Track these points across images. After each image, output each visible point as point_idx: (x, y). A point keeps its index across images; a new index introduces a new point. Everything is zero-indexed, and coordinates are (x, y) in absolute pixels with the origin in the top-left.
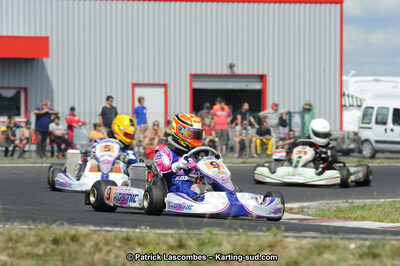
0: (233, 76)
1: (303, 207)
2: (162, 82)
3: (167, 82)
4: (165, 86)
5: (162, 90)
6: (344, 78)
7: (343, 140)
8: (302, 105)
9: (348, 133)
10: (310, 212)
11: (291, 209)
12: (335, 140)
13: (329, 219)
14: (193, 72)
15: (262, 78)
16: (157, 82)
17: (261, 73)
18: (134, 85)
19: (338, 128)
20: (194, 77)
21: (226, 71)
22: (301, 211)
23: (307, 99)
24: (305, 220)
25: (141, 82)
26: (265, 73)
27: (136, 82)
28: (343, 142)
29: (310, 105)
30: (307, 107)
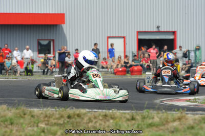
0: (159, 32)
1: (196, 99)
2: (122, 36)
3: (125, 36)
4: (124, 37)
5: (123, 39)
8: (195, 46)
10: (199, 101)
11: (190, 100)
14: (139, 30)
15: (174, 33)
16: (120, 36)
17: (173, 30)
18: (108, 37)
20: (139, 33)
21: (155, 30)
22: (195, 101)
23: (198, 43)
24: (197, 105)
25: (112, 36)
26: (176, 30)
27: (109, 36)
29: (199, 47)
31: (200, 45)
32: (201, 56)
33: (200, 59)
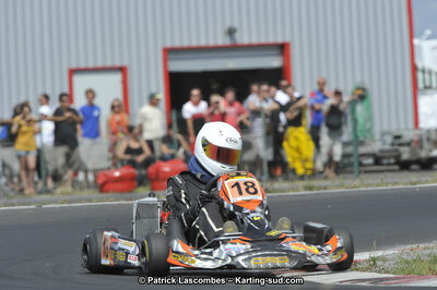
0: (235, 49)
1: (374, 260)
2: (118, 64)
3: (125, 63)
4: (122, 70)
6: (416, 42)
7: (420, 143)
9: (428, 131)
10: (387, 266)
12: (408, 144)
13: (421, 276)
14: (169, 44)
15: (282, 49)
16: (109, 64)
17: (280, 40)
18: (72, 72)
19: (411, 124)
20: (170, 52)
21: (222, 40)
22: (372, 265)
23: (358, 79)
24: (382, 280)
25: (82, 66)
26: (287, 40)
27: (74, 66)
28: (421, 147)
29: (364, 89)
30: (360, 92)
31: (367, 84)
32: (370, 118)
33: (369, 131)
